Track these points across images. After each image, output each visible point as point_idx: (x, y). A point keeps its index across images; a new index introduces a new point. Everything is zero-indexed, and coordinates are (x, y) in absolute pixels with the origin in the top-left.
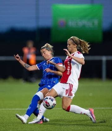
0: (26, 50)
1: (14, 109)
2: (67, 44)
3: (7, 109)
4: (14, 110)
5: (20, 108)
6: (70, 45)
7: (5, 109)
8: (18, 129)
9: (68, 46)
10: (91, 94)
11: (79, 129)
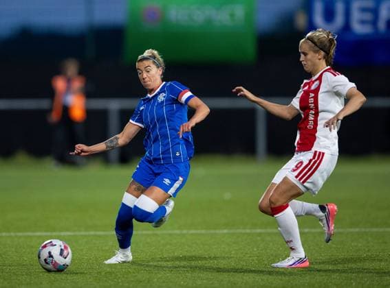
0: (60, 84)
1: (30, 234)
2: (300, 53)
3: (12, 234)
4: (30, 237)
5: (46, 231)
6: (305, 54)
7: (8, 234)
8: (41, 283)
9: (301, 60)
10: (227, 196)
11: (200, 283)
